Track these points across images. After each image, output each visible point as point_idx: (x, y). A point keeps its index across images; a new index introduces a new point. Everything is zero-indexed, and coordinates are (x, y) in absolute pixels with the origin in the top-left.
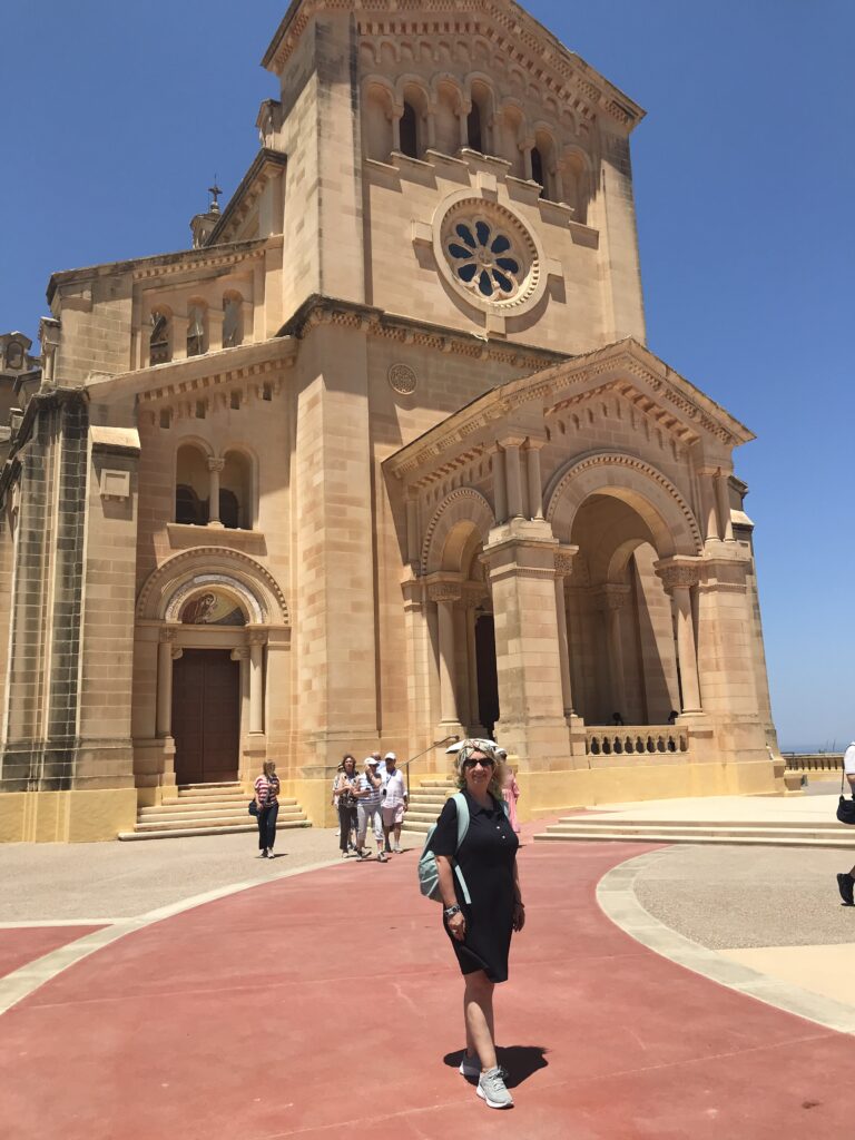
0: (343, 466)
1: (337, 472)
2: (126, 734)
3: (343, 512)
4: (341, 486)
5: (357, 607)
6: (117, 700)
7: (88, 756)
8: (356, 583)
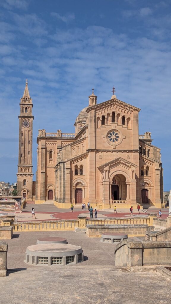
0: (92, 169)
1: (91, 169)
2: (70, 198)
3: (92, 174)
4: (92, 171)
5: (93, 185)
6: (69, 195)
7: (66, 200)
8: (93, 182)
